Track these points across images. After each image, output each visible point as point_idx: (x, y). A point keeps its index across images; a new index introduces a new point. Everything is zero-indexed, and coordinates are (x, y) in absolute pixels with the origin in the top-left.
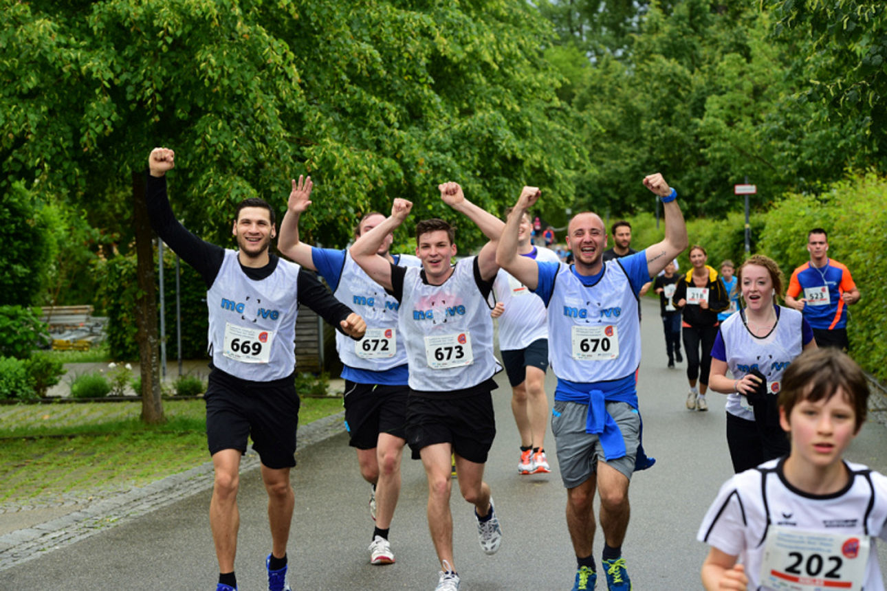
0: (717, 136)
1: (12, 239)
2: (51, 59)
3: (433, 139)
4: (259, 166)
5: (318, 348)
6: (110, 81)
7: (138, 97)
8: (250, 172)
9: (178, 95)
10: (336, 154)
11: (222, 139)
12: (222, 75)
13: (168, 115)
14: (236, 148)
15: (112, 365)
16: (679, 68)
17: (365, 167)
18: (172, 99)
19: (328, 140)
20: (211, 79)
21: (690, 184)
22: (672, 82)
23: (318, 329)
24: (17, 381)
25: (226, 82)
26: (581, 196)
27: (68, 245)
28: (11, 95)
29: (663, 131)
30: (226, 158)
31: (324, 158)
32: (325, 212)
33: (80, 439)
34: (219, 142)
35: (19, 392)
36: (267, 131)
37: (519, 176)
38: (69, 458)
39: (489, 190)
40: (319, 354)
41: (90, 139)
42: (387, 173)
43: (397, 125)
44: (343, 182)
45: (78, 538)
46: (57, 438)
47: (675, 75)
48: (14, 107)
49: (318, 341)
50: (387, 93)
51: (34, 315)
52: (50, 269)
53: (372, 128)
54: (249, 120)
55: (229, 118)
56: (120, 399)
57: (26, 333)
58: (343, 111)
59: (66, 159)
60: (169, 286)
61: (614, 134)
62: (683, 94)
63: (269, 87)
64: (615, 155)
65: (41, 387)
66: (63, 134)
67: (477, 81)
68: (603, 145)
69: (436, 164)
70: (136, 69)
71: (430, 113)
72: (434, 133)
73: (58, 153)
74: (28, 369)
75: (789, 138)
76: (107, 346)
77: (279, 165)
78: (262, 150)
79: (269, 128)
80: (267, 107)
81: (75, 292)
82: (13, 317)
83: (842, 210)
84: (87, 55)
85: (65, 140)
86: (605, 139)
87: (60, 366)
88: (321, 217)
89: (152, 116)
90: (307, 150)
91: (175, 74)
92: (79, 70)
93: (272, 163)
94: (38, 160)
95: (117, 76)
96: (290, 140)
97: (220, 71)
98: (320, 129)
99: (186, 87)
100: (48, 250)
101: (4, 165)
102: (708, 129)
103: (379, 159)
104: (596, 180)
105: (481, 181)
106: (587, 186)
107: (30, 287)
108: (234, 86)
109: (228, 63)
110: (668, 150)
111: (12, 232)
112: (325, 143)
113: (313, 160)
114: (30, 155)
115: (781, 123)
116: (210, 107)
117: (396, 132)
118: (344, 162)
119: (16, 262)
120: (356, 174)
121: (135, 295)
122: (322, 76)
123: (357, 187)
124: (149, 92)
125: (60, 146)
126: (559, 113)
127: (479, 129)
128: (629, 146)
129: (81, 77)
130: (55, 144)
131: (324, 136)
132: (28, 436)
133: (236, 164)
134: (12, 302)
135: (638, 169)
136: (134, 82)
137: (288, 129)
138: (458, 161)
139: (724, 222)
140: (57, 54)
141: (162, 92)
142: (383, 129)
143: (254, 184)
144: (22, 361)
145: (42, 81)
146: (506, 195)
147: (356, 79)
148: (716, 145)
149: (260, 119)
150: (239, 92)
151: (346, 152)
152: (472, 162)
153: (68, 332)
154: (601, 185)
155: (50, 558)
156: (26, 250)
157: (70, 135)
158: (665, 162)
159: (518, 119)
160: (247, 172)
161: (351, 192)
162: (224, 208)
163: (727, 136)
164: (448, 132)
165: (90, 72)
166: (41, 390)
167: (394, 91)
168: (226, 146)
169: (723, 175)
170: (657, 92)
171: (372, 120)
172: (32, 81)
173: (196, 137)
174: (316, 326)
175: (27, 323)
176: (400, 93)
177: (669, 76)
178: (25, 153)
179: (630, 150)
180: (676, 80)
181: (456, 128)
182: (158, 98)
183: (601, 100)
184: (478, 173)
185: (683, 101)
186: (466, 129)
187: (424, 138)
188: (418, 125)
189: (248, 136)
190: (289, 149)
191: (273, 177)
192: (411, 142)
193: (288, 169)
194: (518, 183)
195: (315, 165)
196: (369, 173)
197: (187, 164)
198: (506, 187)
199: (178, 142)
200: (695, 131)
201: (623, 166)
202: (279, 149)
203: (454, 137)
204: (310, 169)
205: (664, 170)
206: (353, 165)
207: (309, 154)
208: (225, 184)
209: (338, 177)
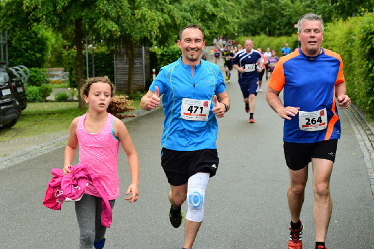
0: (287, 7)
1: (35, 44)
3: (183, 8)
4: (119, 17)
5: (143, 83)
8: (116, 19)
10: (146, 13)
11: (106, 7)
14: (110, 10)
15: (69, 89)
17: (157, 18)
19: (143, 8)
21: (279, 24)
23: (143, 76)
24: (36, 94)
26: (241, 28)
27: (55, 46)
29: (269, 5)
30: (107, 14)
31: (142, 14)
32: (143, 33)
33: (57, 115)
34: (104, 8)
35: (37, 98)
36: (122, 5)
37: (215, 21)
38: (53, 121)
39: (205, 26)
40: (143, 85)
41: (60, 8)
42: (165, 20)
43: (168, 3)
44: (149, 23)
45: (54, 149)
46: (49, 114)
49: (143, 80)
51: (43, 71)
52: (49, 55)
53: (160, 4)
56: (72, 101)
57: (40, 78)
59: (51, 14)
60: (90, 61)
61: (252, 6)
64: (253, 14)
65: (44, 96)
66: (50, 6)
68: (248, 10)
69: (184, 16)
72: (183, 5)
73: (49, 12)
74: (40, 90)
75: (312, 7)
76: (69, 82)
77: (126, 17)
78: (120, 11)
79: (122, 3)
81: (58, 63)
82: (36, 72)
83: (330, 33)
85: (51, 8)
86: (249, 8)
87: (51, 89)
88: (141, 36)
90: (136, 11)
93: (124, 16)
94: (41, 15)
96: (130, 8)
98: (141, 4)
100: (48, 48)
101: (29, 17)
102: (285, 4)
103: (162, 15)
104: (245, 23)
105: (202, 22)
106: (243, 25)
107: (42, 61)
110: (271, 12)
111: (35, 42)
112: (143, 9)
113: (138, 15)
114: (38, 13)
115: (309, 2)
118: (149, 16)
119: (36, 52)
120: (154, 20)
121: (76, 63)
123: (154, 25)
125: (49, 10)
127: (199, 4)
128: (258, 10)
130: (47, 9)
131: (142, 6)
132: (39, 113)
133: (111, 16)
134: (35, 67)
135: (260, 19)
137: (130, 4)
138: (192, 15)
139: (291, 38)
142: (164, 4)
143: (117, 23)
144: (38, 88)
146: (211, 28)
148: (287, 10)
151: (150, 12)
152: (197, 16)
153: (55, 77)
154: (248, 24)
155: (44, 155)
156: (40, 48)
157: (52, 6)
158: (270, 16)
160: (115, 19)
161: (152, 27)
162: (106, 32)
163: (291, 7)
164: (189, 5)
166: (45, 98)
168: (107, 10)
169: (290, 21)
173: (96, 7)
174: (142, 75)
175: (41, 74)
178: (37, 13)
179: (258, 12)
181: (191, 3)
184: (200, 20)
186: (195, 4)
187: (180, 7)
188: (177, 3)
189: (115, 6)
190: (130, 11)
191: (124, 21)
192: (174, 9)
193: (129, 18)
194: (215, 23)
195: (139, 17)
196: (158, 20)
197: (93, 17)
198: (211, 25)
199: (90, 9)
200: (280, 5)
201: (255, 18)
202: (126, 11)
203: (191, 7)
204: (137, 18)
205: (270, 19)
206: (152, 17)
207: (137, 13)
208: (106, 24)
209: (147, 21)
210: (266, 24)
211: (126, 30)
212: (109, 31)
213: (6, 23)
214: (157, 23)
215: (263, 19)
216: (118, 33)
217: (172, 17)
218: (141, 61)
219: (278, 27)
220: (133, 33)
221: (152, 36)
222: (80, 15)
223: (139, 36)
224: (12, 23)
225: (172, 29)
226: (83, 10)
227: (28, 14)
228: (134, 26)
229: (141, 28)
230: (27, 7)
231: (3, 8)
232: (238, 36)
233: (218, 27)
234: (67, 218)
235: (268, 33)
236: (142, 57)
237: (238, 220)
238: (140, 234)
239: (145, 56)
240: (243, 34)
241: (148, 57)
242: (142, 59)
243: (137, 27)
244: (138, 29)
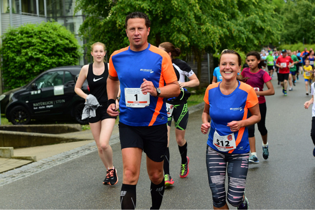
2: (133, 4)
3: (238, 23)
4: (189, 31)
5: (208, 81)
6: (149, 9)
7: (156, 13)
8: (187, 33)
9: (167, 12)
10: (209, 27)
11: (179, 24)
12: (179, 6)
13: (164, 17)
14: (182, 26)
16: (308, 3)
17: (218, 31)
18: (165, 13)
19: (207, 24)
20: (176, 8)
21: (312, 34)
22: (307, 7)
23: (208, 76)
25: (180, 8)
26: (283, 38)
28: (123, 14)
29: (305, 20)
30: (179, 29)
31: (206, 29)
32: (207, 43)
34: (178, 24)
36: (191, 22)
37: (264, 33)
39: (255, 37)
42: (224, 33)
43: (227, 20)
44: (212, 35)
47: (307, 5)
48: (124, 17)
49: (208, 79)
50: (225, 10)
53: (220, 20)
54: (186, 19)
55: (181, 18)
58: (212, 16)
61: (291, 22)
62: (310, 10)
63: (191, 10)
64: (292, 27)
67: (251, 7)
68: (288, 24)
69: (239, 30)
70: (156, 6)
71: (237, 16)
72: (239, 21)
77: (194, 31)
78: (189, 27)
79: (191, 21)
80: (191, 14)
84: (142, 3)
86: (289, 23)
88: (206, 45)
89: (160, 18)
90: (202, 27)
91: (166, 7)
92: (140, 7)
93: (192, 30)
95: (151, 8)
96: (197, 24)
97: (178, 5)
98: (205, 21)
99: (169, 10)
101: (121, 33)
103: (222, 29)
104: (286, 34)
105: (253, 34)
106: (284, 36)
108: (182, 9)
109: (180, 3)
110: (306, 25)
112: (207, 25)
113: (203, 29)
116: (175, 15)
117: (227, 22)
118: (211, 30)
120: (216, 33)
122: (206, 6)
123: (216, 37)
124: (159, 11)
126: (275, 16)
127: (251, 20)
128: (296, 24)
129: (141, 9)
131: (207, 22)
133: (183, 31)
136: (155, 9)
137: (197, 21)
138: (245, 28)
140: (134, 3)
141: (163, 11)
142: (223, 21)
143: (187, 36)
145: (131, 10)
146: (260, 38)
147: (216, 7)
149: (189, 18)
150: (183, 11)
151: (212, 27)
152: (249, 29)
154: (288, 35)
158: (305, 29)
159: (263, 17)
161: (214, 38)
162: (179, 43)
164: (243, 21)
165: (143, 7)
167: (227, 10)
168: (179, 26)
170: (303, 10)
171: (220, 18)
172: (128, 10)
173: (171, 24)
176: (229, 11)
177: (305, 5)
179: (296, 26)
180: (308, 6)
181: (245, 20)
182: (162, 13)
183: (288, 12)
184: (251, 32)
185: (310, 12)
186: (247, 20)
187: (236, 23)
188: (234, 19)
189: (186, 23)
190: (197, 26)
191: (192, 34)
192: (231, 24)
193: (197, 32)
194: (263, 35)
195: (204, 31)
196: (219, 33)
197: (169, 31)
198: (260, 36)
199: (167, 25)
200: (313, 20)
201: (294, 30)
202: (194, 26)
203: (244, 22)
204: (203, 32)
205: (305, 31)
206: (214, 30)
207: (202, 28)
208: (179, 36)
209: (210, 34)
210: (303, 35)
211: (194, 41)
212: (182, 42)
213: (105, 37)
214: (218, 36)
215: (299, 30)
216: (187, 43)
217: (230, 31)
218: (206, 64)
219: (311, 37)
220: (200, 43)
221: (215, 45)
222: (159, 30)
223: (204, 45)
224: (109, 37)
225: (230, 40)
226: (161, 26)
227: (120, 30)
228: (200, 38)
229: (206, 39)
230: (120, 25)
231: (102, 26)
232: (281, 44)
233: (266, 38)
234: (146, 192)
235: (304, 41)
236: (207, 61)
237: (285, 194)
238: (205, 205)
239: (210, 61)
240: (284, 43)
241: (212, 61)
242: (208, 63)
243: (203, 38)
244: (204, 40)
